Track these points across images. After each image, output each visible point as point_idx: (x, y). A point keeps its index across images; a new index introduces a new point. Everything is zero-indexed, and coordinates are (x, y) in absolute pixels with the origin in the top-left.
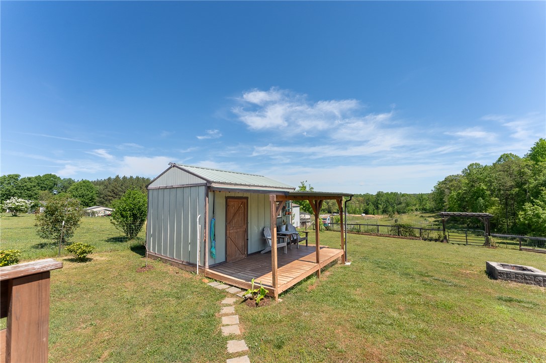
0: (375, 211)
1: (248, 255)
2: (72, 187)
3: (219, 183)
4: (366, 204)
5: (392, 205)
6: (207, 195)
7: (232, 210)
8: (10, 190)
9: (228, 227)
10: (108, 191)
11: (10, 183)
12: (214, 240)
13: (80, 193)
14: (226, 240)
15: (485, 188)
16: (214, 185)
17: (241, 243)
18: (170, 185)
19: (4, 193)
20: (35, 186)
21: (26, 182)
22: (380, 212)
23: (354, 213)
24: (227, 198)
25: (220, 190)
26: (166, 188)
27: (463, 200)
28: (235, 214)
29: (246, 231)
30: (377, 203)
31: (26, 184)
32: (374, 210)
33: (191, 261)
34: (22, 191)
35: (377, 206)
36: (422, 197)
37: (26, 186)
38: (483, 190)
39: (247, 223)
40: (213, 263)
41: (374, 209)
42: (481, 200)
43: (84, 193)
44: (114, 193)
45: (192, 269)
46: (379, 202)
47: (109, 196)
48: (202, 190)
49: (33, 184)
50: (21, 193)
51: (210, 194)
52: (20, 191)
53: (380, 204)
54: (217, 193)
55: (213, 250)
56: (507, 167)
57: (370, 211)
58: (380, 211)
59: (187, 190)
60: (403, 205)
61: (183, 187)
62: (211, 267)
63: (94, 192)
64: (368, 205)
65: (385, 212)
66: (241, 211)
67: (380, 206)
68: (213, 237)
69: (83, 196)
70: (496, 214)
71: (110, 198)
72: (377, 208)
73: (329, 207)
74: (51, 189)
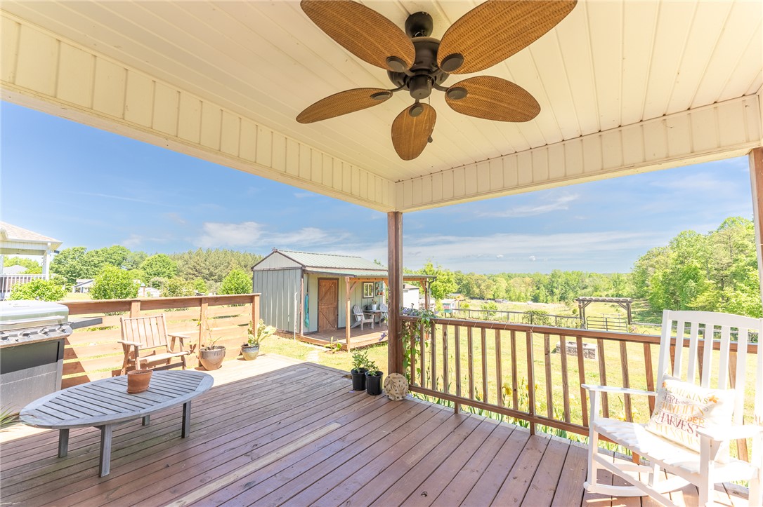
0: (549, 298)
1: (338, 329)
2: (145, 262)
3: (312, 267)
4: (535, 288)
5: (573, 289)
6: (302, 277)
7: (324, 289)
8: (74, 267)
9: (320, 304)
10: (189, 268)
11: (74, 258)
12: (308, 312)
13: (155, 270)
14: (318, 314)
15: (699, 266)
16: (307, 269)
17: (332, 318)
18: (272, 267)
19: (68, 269)
20: (102, 262)
21: (93, 257)
22: (555, 300)
23: (518, 300)
24: (319, 279)
25: (313, 273)
26: (269, 270)
27: (669, 283)
28: (326, 293)
29: (337, 308)
30: (552, 287)
31: (93, 258)
32: (547, 297)
33: (290, 330)
34: (89, 267)
35: (552, 291)
36: (618, 279)
37: (92, 261)
38: (695, 269)
39: (338, 301)
40: (307, 331)
41: (548, 294)
42: (692, 284)
43: (160, 269)
44: (196, 271)
45: (290, 336)
46: (555, 285)
47: (190, 274)
48: (299, 272)
49: (101, 259)
50: (87, 270)
51: (305, 275)
52: (86, 268)
53: (556, 288)
54: (311, 275)
55: (307, 320)
56: (725, 237)
57: (541, 298)
58: (555, 297)
59: (287, 272)
60: (590, 289)
61: (284, 269)
62: (305, 334)
63: (171, 269)
64: (538, 289)
65: (562, 298)
66: (333, 290)
67: (555, 290)
68: (307, 310)
69: (159, 274)
70: (710, 303)
71: (191, 276)
72: (552, 293)
73: (480, 291)
74: (119, 264)
